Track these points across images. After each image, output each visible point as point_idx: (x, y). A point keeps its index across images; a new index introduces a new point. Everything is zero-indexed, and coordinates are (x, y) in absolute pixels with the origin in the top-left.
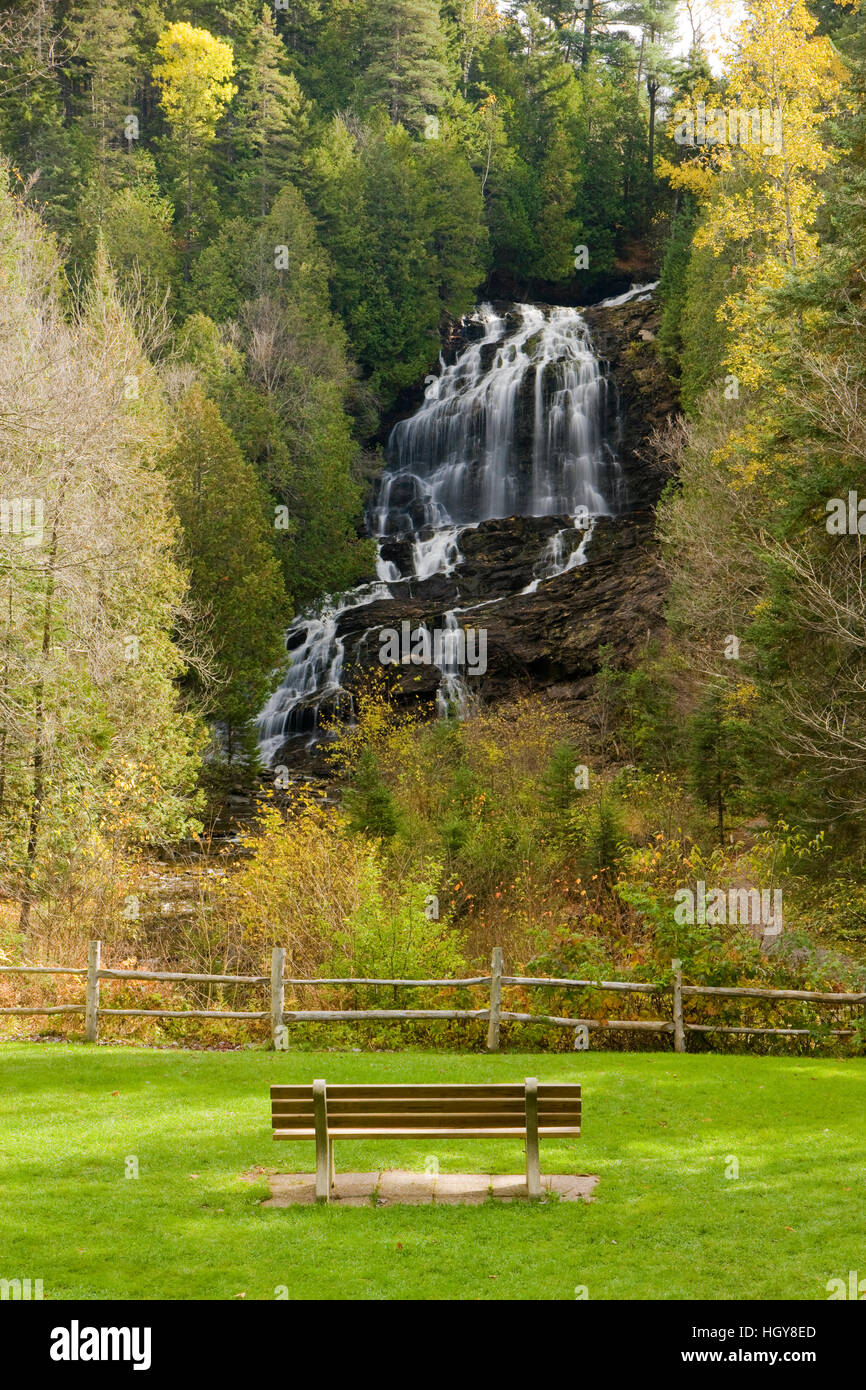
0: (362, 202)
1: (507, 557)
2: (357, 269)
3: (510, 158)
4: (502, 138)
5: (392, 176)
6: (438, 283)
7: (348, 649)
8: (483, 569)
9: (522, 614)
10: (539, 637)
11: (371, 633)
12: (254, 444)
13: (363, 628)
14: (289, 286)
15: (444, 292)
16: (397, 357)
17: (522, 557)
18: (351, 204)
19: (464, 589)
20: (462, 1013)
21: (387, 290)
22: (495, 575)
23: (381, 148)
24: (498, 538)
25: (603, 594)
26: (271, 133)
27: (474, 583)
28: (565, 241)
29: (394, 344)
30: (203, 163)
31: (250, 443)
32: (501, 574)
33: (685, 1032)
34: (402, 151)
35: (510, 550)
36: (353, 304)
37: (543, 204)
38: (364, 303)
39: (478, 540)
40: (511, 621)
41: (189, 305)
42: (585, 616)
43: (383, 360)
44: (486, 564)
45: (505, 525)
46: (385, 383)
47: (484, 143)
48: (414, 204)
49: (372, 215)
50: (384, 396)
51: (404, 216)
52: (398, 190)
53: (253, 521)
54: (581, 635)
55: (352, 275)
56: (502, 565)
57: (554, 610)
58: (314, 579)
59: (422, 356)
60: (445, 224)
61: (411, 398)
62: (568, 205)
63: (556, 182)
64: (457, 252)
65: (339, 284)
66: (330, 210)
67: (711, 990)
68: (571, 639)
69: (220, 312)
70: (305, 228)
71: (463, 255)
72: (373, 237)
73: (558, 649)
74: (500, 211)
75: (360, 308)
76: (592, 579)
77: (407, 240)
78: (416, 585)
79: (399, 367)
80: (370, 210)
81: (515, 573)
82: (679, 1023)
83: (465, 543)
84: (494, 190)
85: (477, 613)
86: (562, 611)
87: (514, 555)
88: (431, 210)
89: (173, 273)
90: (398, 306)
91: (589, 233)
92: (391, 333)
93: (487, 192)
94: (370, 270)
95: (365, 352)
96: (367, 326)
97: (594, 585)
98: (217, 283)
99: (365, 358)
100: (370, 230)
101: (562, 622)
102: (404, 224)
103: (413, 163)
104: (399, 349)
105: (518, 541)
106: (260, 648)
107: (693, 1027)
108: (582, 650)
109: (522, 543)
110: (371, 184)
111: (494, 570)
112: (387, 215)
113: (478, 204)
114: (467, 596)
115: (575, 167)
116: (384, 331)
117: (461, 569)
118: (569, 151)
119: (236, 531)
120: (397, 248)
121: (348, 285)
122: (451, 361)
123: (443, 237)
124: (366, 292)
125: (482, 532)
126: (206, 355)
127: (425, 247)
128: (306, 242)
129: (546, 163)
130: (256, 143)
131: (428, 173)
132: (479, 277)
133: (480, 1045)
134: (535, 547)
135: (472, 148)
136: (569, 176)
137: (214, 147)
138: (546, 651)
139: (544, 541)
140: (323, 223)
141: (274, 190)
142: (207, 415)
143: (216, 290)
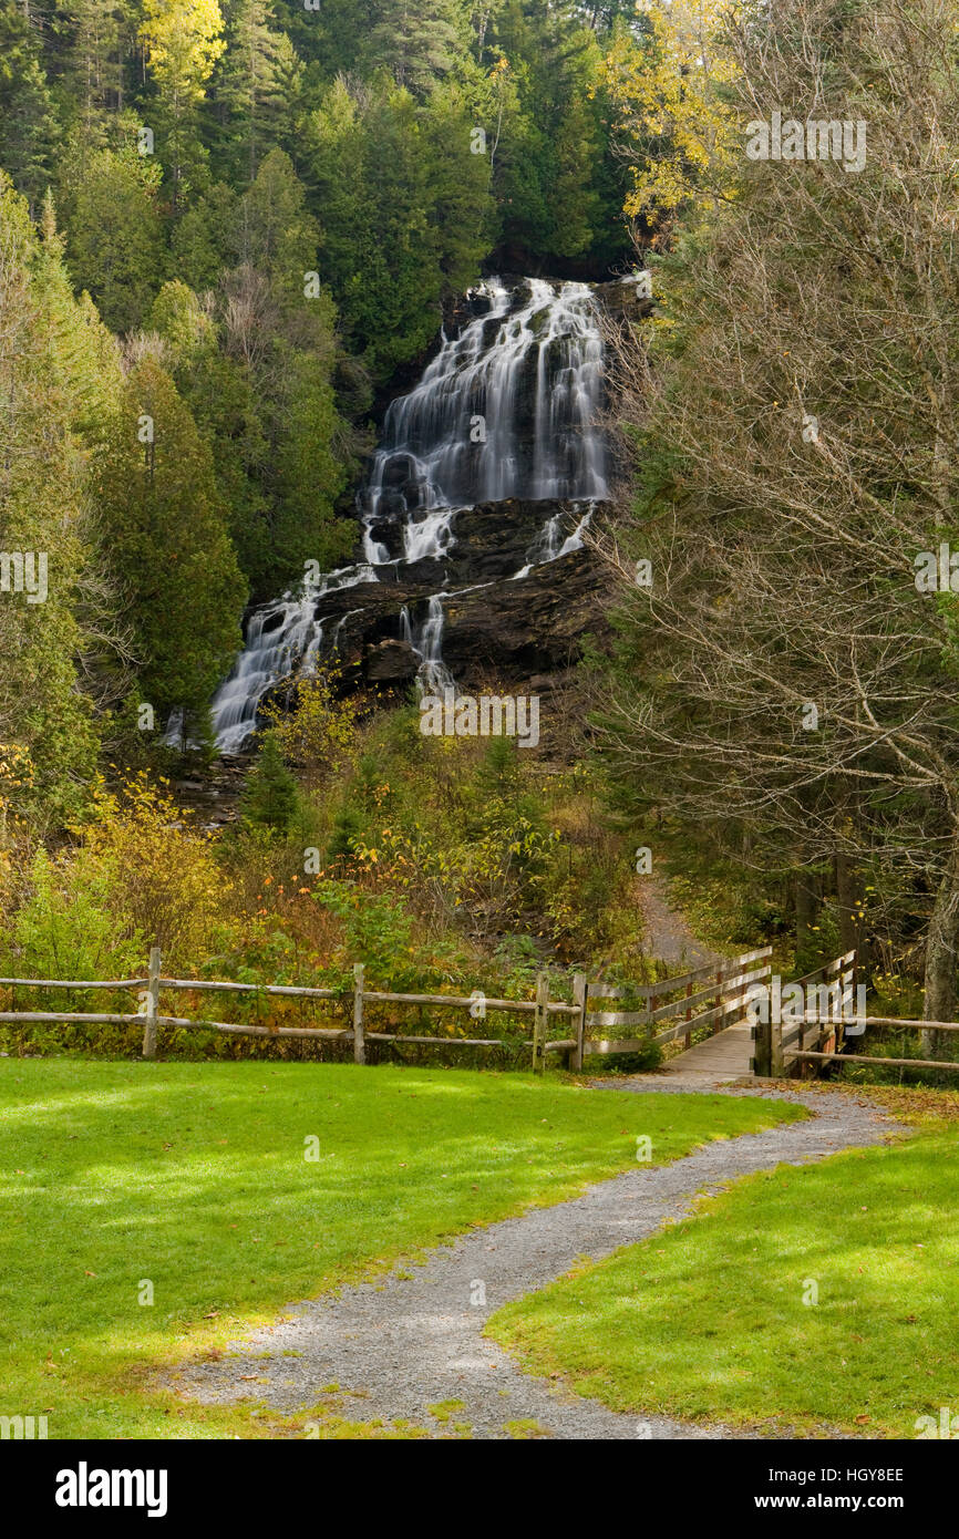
0: (361, 169)
1: (502, 540)
2: (353, 237)
3: (523, 127)
4: (515, 104)
5: (393, 141)
6: (440, 256)
7: (326, 632)
8: (474, 553)
9: (509, 600)
10: (525, 624)
11: (351, 617)
12: (227, 418)
13: (343, 611)
14: (274, 254)
15: (446, 264)
16: (393, 330)
17: (516, 541)
18: (349, 170)
19: (453, 574)
20: (117, 1017)
21: (384, 261)
22: (487, 559)
23: (383, 112)
24: (491, 521)
25: (595, 580)
26: (258, 93)
27: (464, 565)
28: (580, 214)
29: (391, 317)
30: (191, 124)
31: (221, 417)
32: (493, 558)
33: (366, 1041)
34: (404, 115)
35: (504, 533)
36: (347, 274)
37: (558, 174)
38: (359, 274)
39: (472, 523)
40: (497, 607)
41: (169, 272)
42: (575, 603)
43: (380, 334)
44: (478, 548)
45: (501, 507)
46: (380, 358)
47: (496, 109)
48: (416, 171)
49: (371, 182)
50: (379, 371)
51: (405, 183)
52: (400, 156)
53: (204, 497)
54: (569, 623)
55: (347, 245)
56: (496, 548)
57: (543, 596)
58: (289, 560)
59: (420, 331)
60: (447, 193)
61: (407, 374)
62: (586, 176)
63: (570, 152)
64: (462, 223)
65: (332, 253)
66: (325, 176)
67: (395, 996)
68: (559, 627)
69: (201, 280)
70: (292, 194)
71: (468, 226)
72: (371, 205)
73: (544, 636)
74: (510, 180)
75: (355, 279)
76: (585, 565)
77: (407, 209)
78: (403, 567)
79: (395, 341)
80: (369, 177)
81: (506, 558)
82: (358, 1031)
83: (460, 526)
84: (504, 159)
85: (463, 598)
86: (551, 597)
87: (508, 539)
88: (433, 177)
89: (154, 238)
90: (395, 276)
91: (607, 205)
92: (388, 306)
93: (496, 161)
94: (367, 239)
95: (359, 324)
96: (362, 298)
97: (587, 571)
98: (199, 251)
99: (360, 331)
100: (367, 198)
101: (551, 609)
102: (404, 192)
103: (417, 130)
104: (396, 323)
105: (513, 525)
106: (212, 630)
107: (373, 1035)
108: (568, 638)
109: (516, 526)
110: (372, 150)
111: (486, 554)
112: (387, 183)
113: (487, 173)
114: (456, 581)
115: (591, 136)
116: (380, 304)
117: (452, 552)
118: (585, 119)
119: (185, 507)
120: (397, 217)
121: (341, 255)
122: (453, 336)
123: (447, 207)
124: (361, 262)
125: (477, 514)
126: (179, 325)
127: (426, 217)
128: (292, 209)
129: (561, 131)
130: (243, 105)
131: (434, 139)
132: (485, 249)
133: (135, 1052)
134: (531, 532)
135: (482, 115)
136: (585, 144)
137: (202, 108)
138: (531, 638)
139: (540, 525)
140: (315, 188)
141: (262, 153)
142: (161, 384)
143: (197, 256)
